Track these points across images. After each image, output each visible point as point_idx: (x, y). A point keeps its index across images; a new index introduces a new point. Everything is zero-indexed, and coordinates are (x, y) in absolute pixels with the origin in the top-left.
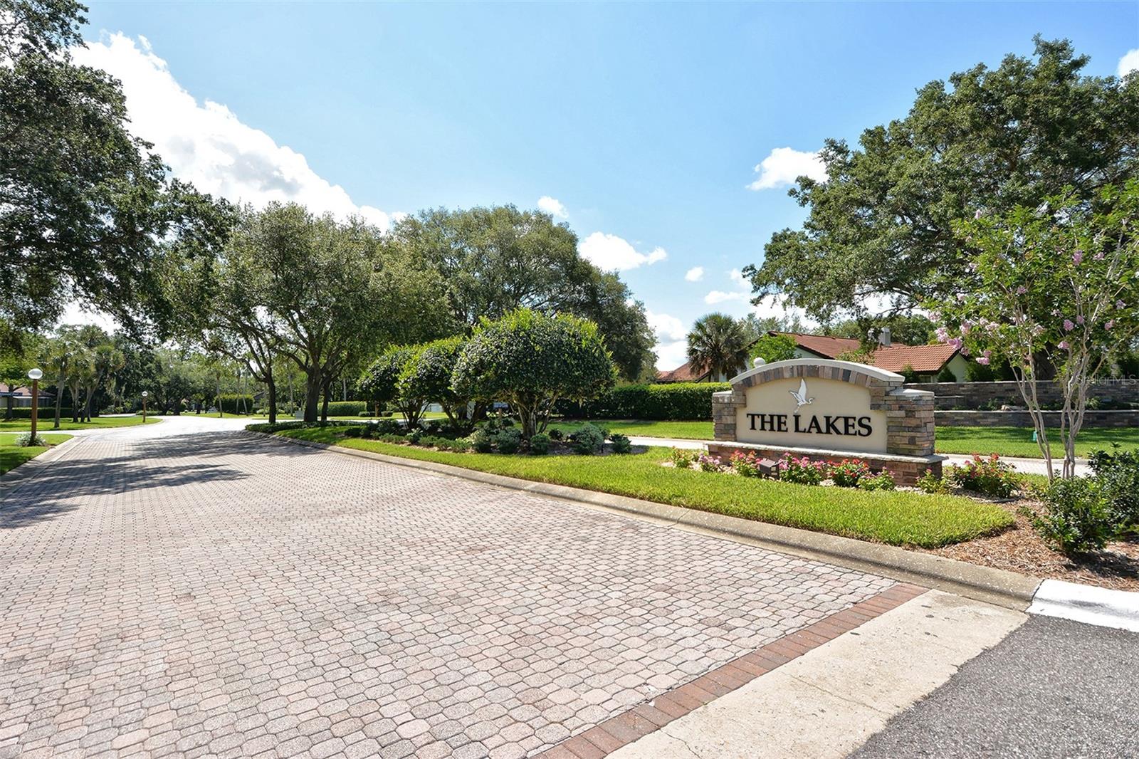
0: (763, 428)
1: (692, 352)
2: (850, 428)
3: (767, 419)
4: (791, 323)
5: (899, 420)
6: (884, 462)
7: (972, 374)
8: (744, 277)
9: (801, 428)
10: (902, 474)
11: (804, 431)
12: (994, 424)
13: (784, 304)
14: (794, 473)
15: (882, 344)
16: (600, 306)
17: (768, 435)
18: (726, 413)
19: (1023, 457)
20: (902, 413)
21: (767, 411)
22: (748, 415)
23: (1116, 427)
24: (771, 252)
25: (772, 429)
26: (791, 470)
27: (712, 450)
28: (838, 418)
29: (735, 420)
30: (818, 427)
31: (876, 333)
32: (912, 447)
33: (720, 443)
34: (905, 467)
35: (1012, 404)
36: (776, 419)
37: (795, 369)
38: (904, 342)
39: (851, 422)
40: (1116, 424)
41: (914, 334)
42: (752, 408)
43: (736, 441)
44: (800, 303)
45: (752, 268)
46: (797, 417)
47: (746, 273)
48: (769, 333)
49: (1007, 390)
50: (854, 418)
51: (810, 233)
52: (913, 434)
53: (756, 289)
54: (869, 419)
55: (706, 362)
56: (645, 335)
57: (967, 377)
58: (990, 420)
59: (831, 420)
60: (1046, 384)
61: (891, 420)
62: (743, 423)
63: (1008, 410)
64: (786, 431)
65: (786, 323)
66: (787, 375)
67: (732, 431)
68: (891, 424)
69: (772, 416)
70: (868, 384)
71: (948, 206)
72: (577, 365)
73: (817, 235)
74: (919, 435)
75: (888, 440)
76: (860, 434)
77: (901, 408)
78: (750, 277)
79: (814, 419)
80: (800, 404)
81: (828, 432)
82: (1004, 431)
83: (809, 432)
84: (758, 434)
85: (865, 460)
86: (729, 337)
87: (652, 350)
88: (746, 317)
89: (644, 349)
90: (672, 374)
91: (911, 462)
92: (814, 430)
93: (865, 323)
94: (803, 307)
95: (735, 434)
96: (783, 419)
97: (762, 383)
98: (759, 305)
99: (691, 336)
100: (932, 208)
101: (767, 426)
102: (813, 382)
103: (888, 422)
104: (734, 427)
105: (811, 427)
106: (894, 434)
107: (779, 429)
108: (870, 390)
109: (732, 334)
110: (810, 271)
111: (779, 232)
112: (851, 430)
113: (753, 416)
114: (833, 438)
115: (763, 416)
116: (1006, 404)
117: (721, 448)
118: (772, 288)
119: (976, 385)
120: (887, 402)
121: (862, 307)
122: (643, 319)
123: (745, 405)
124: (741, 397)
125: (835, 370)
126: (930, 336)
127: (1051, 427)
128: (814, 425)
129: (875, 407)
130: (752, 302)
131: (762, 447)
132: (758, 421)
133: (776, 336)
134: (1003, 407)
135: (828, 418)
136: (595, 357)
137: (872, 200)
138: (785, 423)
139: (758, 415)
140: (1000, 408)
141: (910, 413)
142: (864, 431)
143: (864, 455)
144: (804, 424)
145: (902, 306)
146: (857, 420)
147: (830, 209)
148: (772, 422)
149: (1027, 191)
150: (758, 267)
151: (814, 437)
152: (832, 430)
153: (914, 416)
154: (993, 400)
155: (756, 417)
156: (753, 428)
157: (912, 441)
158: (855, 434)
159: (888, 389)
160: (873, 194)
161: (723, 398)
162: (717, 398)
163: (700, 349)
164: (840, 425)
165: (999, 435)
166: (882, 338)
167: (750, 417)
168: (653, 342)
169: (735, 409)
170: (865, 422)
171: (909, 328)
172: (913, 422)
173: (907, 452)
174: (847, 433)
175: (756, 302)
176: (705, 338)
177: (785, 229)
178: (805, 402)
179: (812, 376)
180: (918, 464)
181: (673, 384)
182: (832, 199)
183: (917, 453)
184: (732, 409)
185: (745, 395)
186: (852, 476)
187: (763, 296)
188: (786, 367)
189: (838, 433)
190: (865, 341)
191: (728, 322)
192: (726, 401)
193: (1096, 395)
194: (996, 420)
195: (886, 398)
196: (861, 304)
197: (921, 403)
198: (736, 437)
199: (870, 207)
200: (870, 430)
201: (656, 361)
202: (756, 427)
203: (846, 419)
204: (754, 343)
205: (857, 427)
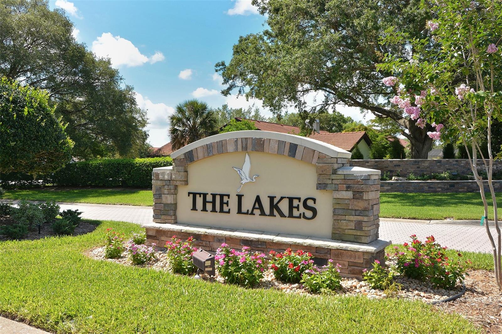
0: (204, 209)
1: (174, 131)
2: (295, 210)
3: (209, 198)
4: (253, 113)
5: (346, 202)
6: (329, 251)
7: (374, 154)
8: (217, 71)
9: (244, 210)
10: (346, 264)
11: (247, 213)
12: (388, 191)
13: (247, 96)
14: (232, 269)
15: (315, 130)
16: (94, 88)
17: (209, 217)
18: (166, 192)
19: (414, 219)
20: (349, 194)
21: (210, 190)
22: (189, 193)
23: (461, 192)
24: (237, 51)
25: (214, 210)
26: (228, 265)
27: (150, 233)
28: (282, 198)
29: (176, 199)
30: (261, 208)
31: (311, 122)
32: (359, 233)
33: (158, 225)
34: (351, 256)
35: (398, 176)
36: (218, 198)
37: (239, 142)
38: (327, 130)
39: (295, 203)
40: (460, 190)
41: (334, 125)
42: (194, 187)
43: (176, 223)
44: (258, 95)
45: (223, 64)
46: (240, 197)
47: (218, 68)
48: (236, 119)
49: (395, 166)
50: (299, 199)
51: (268, 39)
52: (359, 218)
53: (226, 82)
54: (314, 200)
55: (185, 140)
56: (137, 116)
57: (370, 155)
58: (386, 188)
59: (276, 201)
60: (419, 162)
61: (337, 201)
62: (185, 202)
63: (397, 180)
64: (229, 212)
65: (250, 113)
66: (231, 148)
67: (172, 212)
68: (337, 207)
69: (214, 196)
70: (315, 160)
71: (368, 20)
72: (15, 135)
73: (272, 41)
74: (366, 219)
75: (334, 224)
76: (305, 217)
77: (348, 188)
78: (221, 72)
79: (258, 199)
80: (243, 182)
81: (272, 214)
82: (395, 197)
83: (252, 213)
84: (199, 215)
85: (309, 248)
86: (204, 119)
87: (145, 129)
88: (221, 108)
89: (135, 128)
90: (160, 150)
91: (357, 251)
92: (257, 212)
93: (304, 115)
94: (261, 99)
95: (175, 215)
96: (225, 199)
97: (204, 158)
98: (228, 95)
99: (173, 118)
100: (356, 22)
101: (209, 206)
102: (258, 156)
103: (334, 204)
104: (175, 206)
105: (254, 208)
106: (340, 217)
107: (222, 211)
108: (317, 168)
109: (206, 118)
110: (265, 65)
111: (244, 36)
112: (296, 213)
113: (195, 195)
114: (277, 221)
115: (205, 195)
116: (395, 176)
117: (160, 232)
118: (239, 82)
119: (376, 162)
120: (334, 182)
121: (303, 102)
122: (133, 102)
123: (186, 182)
124: (182, 173)
125: (281, 143)
126: (344, 127)
127: (423, 192)
128: (257, 206)
129: (321, 186)
130: (223, 93)
131: (202, 231)
132: (199, 200)
133: (241, 121)
134: (393, 178)
135: (272, 198)
136: (40, 126)
137: (314, 11)
138: (227, 203)
139: (200, 194)
140: (391, 179)
141: (358, 195)
142: (309, 214)
143: (308, 242)
144: (248, 205)
145: (329, 103)
146: (302, 200)
147: (282, 15)
148: (214, 202)
149: (420, 14)
150: (227, 64)
151: (257, 220)
152: (275, 212)
153: (361, 198)
154: (387, 173)
155: (198, 196)
156: (194, 208)
157: (359, 225)
158: (299, 217)
159: (336, 166)
160: (315, 6)
161: (163, 174)
162: (157, 175)
163: (181, 129)
164: (284, 206)
165: (393, 200)
166: (315, 125)
167: (191, 195)
168: (144, 123)
169: (176, 187)
170: (310, 203)
171: (330, 121)
172: (361, 205)
173: (352, 238)
174: (291, 215)
175: (226, 93)
176: (185, 120)
177: (249, 34)
178: (249, 180)
179: (257, 151)
180: (364, 253)
181: (155, 158)
182: (284, 7)
183: (364, 240)
184: (172, 187)
185: (186, 171)
186: (295, 270)
187: (230, 88)
188: (230, 140)
189: (282, 215)
190: (303, 128)
191: (204, 107)
192: (166, 177)
193: (447, 169)
194: (389, 188)
195: (334, 177)
196: (302, 99)
197: (370, 183)
198: (176, 218)
199: (312, 17)
200: (314, 211)
201: (146, 138)
202: (197, 207)
203: (291, 200)
204: (225, 126)
205: (302, 209)
